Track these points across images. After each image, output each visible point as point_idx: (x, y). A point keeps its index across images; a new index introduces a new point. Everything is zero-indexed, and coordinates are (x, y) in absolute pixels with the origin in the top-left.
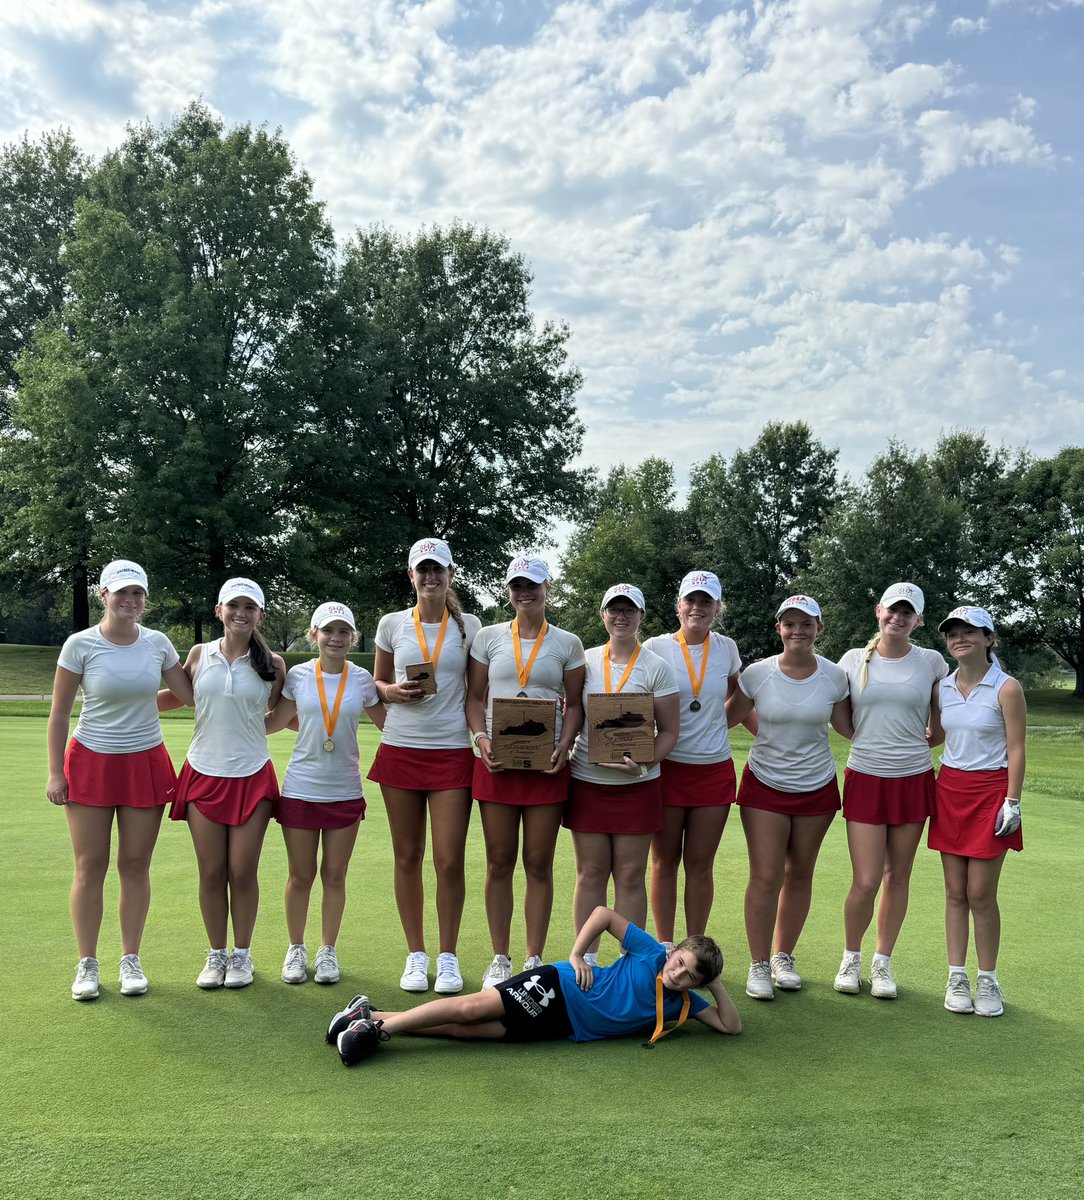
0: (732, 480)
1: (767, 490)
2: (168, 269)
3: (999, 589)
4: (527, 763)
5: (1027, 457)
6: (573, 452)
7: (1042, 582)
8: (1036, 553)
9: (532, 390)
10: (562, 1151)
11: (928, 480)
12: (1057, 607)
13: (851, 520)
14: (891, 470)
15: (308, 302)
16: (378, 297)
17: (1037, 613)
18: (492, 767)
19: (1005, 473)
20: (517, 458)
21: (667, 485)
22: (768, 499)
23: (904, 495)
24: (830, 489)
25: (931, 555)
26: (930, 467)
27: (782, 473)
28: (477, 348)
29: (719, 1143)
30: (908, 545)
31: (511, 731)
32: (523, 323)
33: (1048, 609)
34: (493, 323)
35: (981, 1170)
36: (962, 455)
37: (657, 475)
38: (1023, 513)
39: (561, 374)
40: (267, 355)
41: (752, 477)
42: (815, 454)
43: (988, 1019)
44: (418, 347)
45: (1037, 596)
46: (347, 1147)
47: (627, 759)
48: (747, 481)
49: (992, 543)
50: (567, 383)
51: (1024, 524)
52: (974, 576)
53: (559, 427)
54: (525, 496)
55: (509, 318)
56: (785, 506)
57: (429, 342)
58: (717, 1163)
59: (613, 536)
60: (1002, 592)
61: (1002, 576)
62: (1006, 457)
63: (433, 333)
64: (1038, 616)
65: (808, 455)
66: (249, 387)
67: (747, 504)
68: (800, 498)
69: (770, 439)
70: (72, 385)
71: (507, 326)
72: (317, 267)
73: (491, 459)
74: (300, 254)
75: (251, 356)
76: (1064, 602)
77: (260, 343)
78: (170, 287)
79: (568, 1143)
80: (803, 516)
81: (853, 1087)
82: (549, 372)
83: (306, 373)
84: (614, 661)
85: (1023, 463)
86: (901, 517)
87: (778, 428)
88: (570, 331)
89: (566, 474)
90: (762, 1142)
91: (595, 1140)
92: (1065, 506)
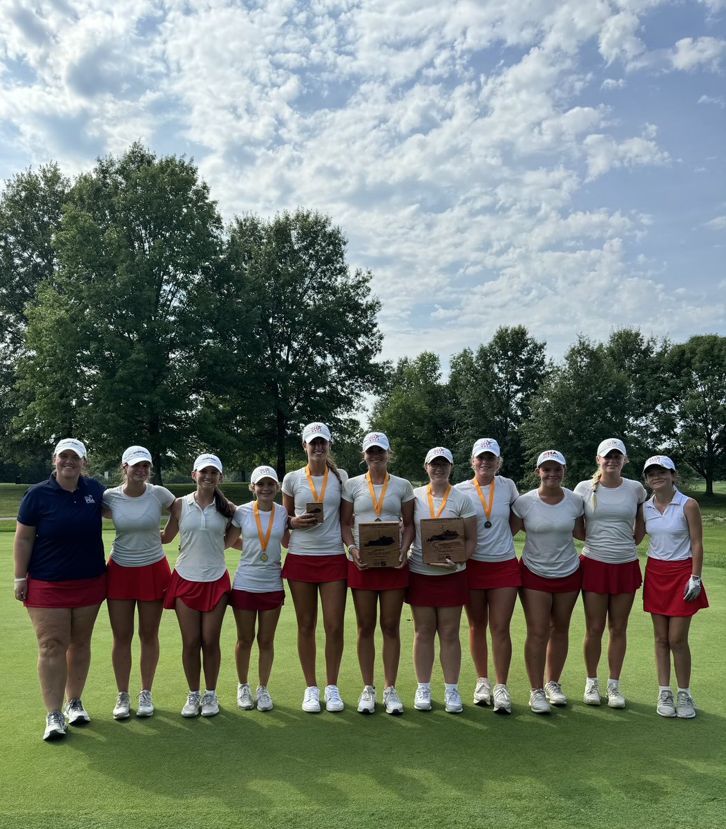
0: (478, 365)
1: (501, 370)
2: (120, 247)
3: (653, 428)
4: (383, 563)
5: (668, 342)
6: (376, 351)
7: (682, 423)
8: (677, 404)
9: (349, 313)
10: (427, 816)
11: (605, 359)
12: (692, 439)
13: (556, 387)
14: (581, 354)
15: (207, 263)
16: (250, 258)
17: (678, 443)
18: (361, 567)
19: (654, 353)
20: (341, 356)
21: (435, 369)
22: (501, 375)
23: (589, 370)
24: (542, 368)
25: (608, 408)
26: (605, 351)
27: (509, 358)
28: (314, 288)
29: (526, 809)
30: (594, 402)
31: (371, 543)
32: (342, 271)
33: (686, 440)
34: (323, 272)
35: (697, 823)
36: (626, 343)
37: (429, 363)
38: (667, 378)
39: (367, 302)
40: (182, 298)
41: (491, 362)
42: (531, 346)
43: (686, 721)
44: (276, 288)
45: (678, 432)
46: (290, 816)
47: (449, 561)
48: (487, 365)
49: (648, 399)
50: (372, 307)
51: (668, 386)
52: (637, 420)
53: (367, 336)
54: (347, 380)
55: (333, 268)
56: (513, 380)
57: (283, 286)
58: (527, 822)
59: (402, 402)
60: (655, 430)
61: (655, 419)
62: (655, 343)
63: (285, 280)
64: (680, 444)
65: (526, 346)
66: (172, 318)
67: (487, 379)
68: (522, 374)
69: (501, 337)
70: (60, 322)
71: (332, 273)
72: (213, 242)
73: (324, 357)
74: (202, 234)
75: (172, 299)
76: (696, 435)
77: (177, 290)
78: (121, 258)
79: (430, 811)
80: (524, 386)
81: (606, 769)
82: (360, 301)
83: (207, 308)
84: (434, 496)
85: (666, 347)
86: (588, 384)
87: (507, 330)
88: (372, 274)
89: (372, 365)
90: (554, 808)
91: (446, 809)
92: (694, 373)
